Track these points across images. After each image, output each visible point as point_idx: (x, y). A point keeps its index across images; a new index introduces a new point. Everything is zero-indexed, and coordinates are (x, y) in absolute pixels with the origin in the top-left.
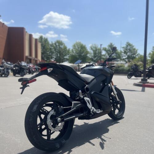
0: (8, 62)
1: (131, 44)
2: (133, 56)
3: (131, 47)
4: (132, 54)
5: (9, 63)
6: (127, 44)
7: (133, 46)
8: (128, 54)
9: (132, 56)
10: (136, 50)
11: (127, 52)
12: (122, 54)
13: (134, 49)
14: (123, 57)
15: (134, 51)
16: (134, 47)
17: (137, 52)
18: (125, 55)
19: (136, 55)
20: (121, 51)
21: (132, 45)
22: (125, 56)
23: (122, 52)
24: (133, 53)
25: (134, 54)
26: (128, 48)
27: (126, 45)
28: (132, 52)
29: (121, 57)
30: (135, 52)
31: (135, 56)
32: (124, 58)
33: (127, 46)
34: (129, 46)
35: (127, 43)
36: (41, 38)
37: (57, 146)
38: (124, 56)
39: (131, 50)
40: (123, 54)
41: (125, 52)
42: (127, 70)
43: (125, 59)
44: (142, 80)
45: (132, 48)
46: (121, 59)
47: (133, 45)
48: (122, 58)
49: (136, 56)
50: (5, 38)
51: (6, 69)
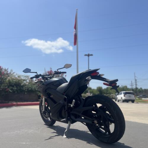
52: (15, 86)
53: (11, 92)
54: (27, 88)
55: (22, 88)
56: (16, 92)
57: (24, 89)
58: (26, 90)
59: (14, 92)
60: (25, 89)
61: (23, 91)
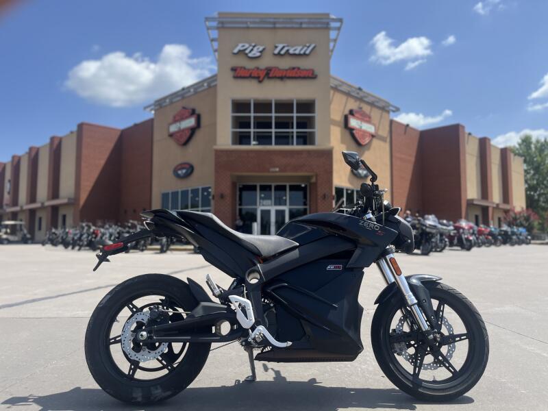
0: (441, 221)
5: (445, 222)
36: (526, 141)
37: (134, 395)
50: (413, 159)
51: (439, 235)
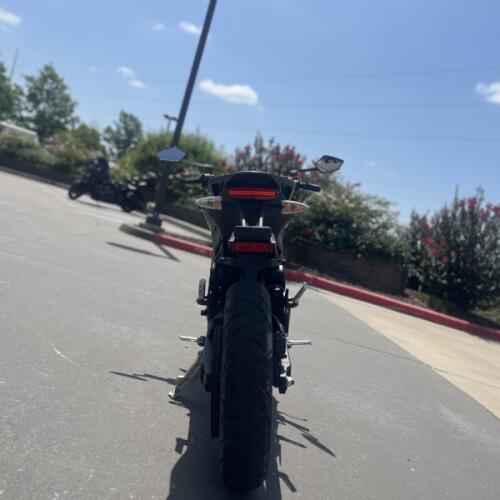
1: (60, 76)
2: (56, 118)
3: (56, 88)
4: (55, 113)
6: (46, 73)
7: (64, 87)
8: (42, 106)
9: (52, 118)
10: (69, 104)
11: (39, 97)
12: (19, 100)
13: (67, 99)
14: (20, 110)
15: (64, 104)
16: (67, 92)
17: (71, 111)
18: (30, 105)
19: (69, 119)
20: (17, 87)
21: (61, 81)
22: (31, 111)
23: (21, 93)
24: (57, 110)
25: (62, 114)
26: (47, 87)
27: (42, 74)
28: (55, 105)
29: (15, 107)
30: (66, 107)
31: (62, 120)
32: (25, 114)
33: (44, 79)
34: (50, 81)
35: (48, 68)
38: (26, 108)
39: (54, 98)
40: (24, 99)
41: (32, 97)
42: (49, 165)
43: (29, 119)
44: (149, 220)
45: (61, 91)
46: (13, 117)
47: (66, 82)
48: (18, 114)
49: (67, 122)
52: (335, 226)
53: (316, 240)
54: (368, 242)
55: (352, 237)
56: (332, 244)
57: (358, 243)
58: (364, 247)
59: (327, 242)
60: (362, 244)
61: (355, 246)
